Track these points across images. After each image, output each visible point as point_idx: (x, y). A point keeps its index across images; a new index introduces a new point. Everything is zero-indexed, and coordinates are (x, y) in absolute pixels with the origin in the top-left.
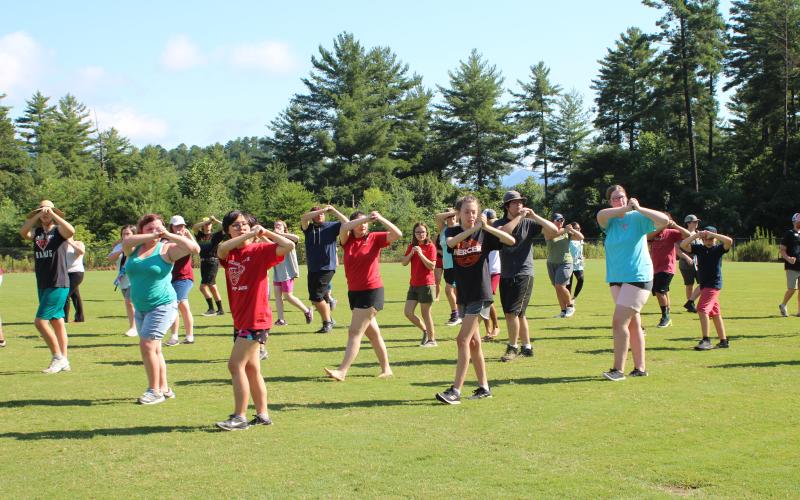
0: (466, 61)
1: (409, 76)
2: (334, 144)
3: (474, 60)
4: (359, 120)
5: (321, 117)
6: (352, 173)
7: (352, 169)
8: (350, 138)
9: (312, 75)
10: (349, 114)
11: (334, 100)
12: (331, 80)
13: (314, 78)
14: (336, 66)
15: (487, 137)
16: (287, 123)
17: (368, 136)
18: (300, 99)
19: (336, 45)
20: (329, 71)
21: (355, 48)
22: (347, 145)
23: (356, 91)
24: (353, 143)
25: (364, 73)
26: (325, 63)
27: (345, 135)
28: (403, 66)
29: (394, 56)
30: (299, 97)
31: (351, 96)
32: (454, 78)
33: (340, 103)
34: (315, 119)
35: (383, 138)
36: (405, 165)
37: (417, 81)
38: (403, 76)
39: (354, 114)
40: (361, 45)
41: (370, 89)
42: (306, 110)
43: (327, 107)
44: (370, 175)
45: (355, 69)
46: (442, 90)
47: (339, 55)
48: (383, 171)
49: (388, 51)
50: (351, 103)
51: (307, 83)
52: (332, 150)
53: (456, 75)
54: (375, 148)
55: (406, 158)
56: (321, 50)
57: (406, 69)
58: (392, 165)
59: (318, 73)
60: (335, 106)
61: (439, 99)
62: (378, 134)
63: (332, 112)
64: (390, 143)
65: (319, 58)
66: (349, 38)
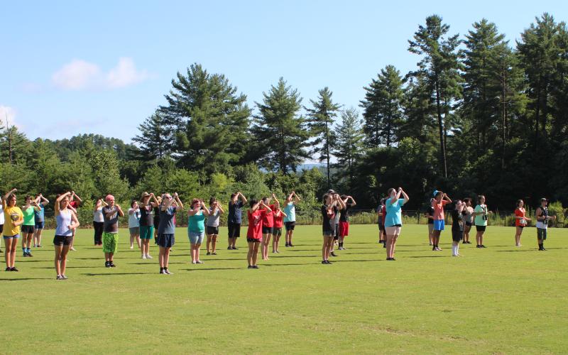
0: (276, 85)
1: (237, 95)
2: (188, 142)
3: (281, 85)
4: (205, 126)
5: (177, 122)
6: (201, 162)
7: (201, 159)
8: (200, 137)
9: (171, 92)
10: (200, 121)
11: (188, 111)
12: (185, 97)
13: (173, 95)
14: (188, 87)
15: (288, 138)
16: (152, 126)
17: (211, 136)
18: (163, 109)
19: (189, 72)
20: (183, 90)
21: (203, 75)
22: (198, 142)
23: (204, 105)
24: (202, 141)
25: (209, 93)
26: (181, 84)
27: (196, 136)
28: (233, 89)
29: (227, 81)
30: (162, 108)
31: (200, 108)
32: (267, 97)
33: (193, 113)
34: (172, 123)
35: (223, 138)
36: (236, 157)
37: (243, 98)
38: (233, 95)
39: (203, 121)
40: (208, 73)
41: (212, 104)
42: (167, 117)
43: (183, 115)
44: (214, 164)
45: (204, 89)
46: (259, 105)
47: (191, 79)
48: (221, 161)
49: (223, 77)
50: (201, 113)
51: (168, 98)
52: (187, 146)
53: (269, 96)
54: (215, 145)
55: (236, 152)
56: (178, 75)
57: (235, 90)
58: (228, 157)
59: (176, 91)
60: (188, 115)
61: (257, 112)
62: (219, 135)
63: (186, 119)
64: (226, 141)
65: (177, 80)
66: (199, 68)
